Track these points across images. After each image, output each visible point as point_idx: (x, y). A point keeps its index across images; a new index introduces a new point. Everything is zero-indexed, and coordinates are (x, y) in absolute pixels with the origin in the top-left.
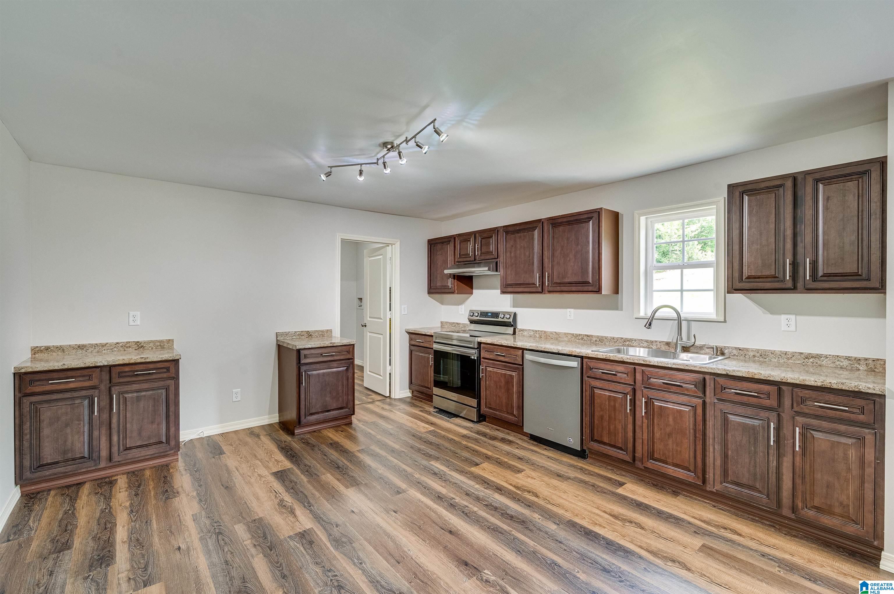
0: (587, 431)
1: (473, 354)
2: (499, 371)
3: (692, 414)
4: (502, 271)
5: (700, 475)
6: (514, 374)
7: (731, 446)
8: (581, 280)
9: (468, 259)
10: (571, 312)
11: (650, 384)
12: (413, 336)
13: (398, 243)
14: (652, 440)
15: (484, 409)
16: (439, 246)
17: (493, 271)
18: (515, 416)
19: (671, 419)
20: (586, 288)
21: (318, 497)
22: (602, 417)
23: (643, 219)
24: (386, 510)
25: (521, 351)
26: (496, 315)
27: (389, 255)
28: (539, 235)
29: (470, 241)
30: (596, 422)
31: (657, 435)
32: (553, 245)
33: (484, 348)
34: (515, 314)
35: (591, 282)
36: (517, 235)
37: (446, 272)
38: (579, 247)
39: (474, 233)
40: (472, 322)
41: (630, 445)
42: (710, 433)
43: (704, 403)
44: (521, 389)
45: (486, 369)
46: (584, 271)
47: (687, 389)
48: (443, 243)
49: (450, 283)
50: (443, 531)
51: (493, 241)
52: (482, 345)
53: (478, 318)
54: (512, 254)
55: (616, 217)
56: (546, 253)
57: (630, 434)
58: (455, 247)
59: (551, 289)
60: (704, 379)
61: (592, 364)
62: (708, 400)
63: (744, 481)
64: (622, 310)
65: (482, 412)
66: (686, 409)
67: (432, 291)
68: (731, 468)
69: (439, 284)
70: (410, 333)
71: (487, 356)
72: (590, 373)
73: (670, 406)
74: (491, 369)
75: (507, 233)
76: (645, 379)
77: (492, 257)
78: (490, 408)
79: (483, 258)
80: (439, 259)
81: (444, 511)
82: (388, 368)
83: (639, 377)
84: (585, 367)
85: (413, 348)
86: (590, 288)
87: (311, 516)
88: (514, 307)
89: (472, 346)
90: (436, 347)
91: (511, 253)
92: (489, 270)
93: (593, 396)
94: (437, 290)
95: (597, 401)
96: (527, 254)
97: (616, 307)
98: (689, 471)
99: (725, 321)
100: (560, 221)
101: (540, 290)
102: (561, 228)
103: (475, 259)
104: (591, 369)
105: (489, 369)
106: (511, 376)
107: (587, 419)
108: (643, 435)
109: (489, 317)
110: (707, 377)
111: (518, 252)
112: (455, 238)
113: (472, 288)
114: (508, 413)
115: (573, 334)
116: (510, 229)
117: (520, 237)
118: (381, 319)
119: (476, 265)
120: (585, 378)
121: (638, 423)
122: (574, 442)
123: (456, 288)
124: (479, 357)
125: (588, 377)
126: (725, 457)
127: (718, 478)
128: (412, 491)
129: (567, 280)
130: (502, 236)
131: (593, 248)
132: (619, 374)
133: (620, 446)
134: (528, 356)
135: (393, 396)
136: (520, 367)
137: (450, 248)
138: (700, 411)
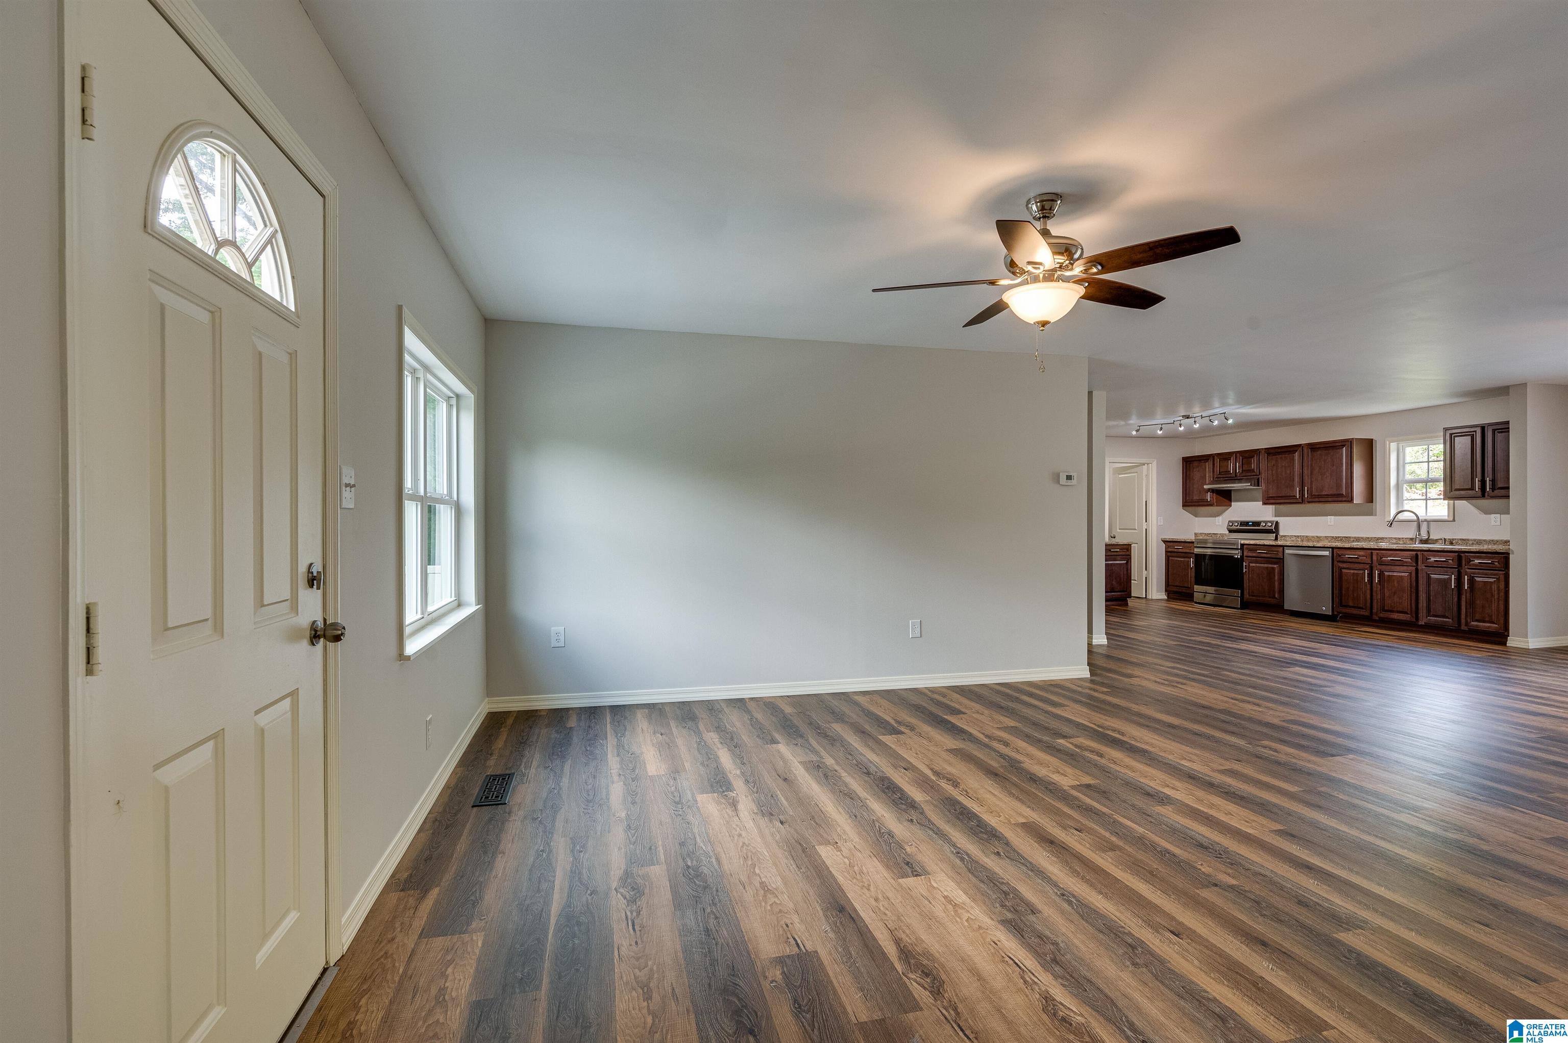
0: (1336, 600)
1: (1237, 554)
2: (1262, 565)
3: (1409, 577)
4: (1263, 486)
5: (1414, 615)
6: (1275, 566)
7: (1432, 594)
8: (1336, 493)
9: (1230, 476)
10: (1331, 519)
11: (1382, 561)
12: (1169, 544)
13: (1155, 463)
14: (1383, 599)
15: (1246, 596)
16: (1196, 464)
17: (1255, 486)
18: (1276, 598)
19: (1395, 583)
20: (1340, 499)
22: (1348, 588)
23: (1393, 446)
25: (1281, 548)
26: (1257, 524)
27: (1145, 473)
28: (1299, 456)
29: (1230, 460)
30: (1343, 592)
31: (1387, 595)
32: (1311, 465)
33: (1247, 549)
34: (1277, 523)
35: (1344, 494)
36: (1279, 457)
37: (1206, 487)
38: (1335, 467)
39: (1236, 453)
40: (1230, 531)
41: (1368, 605)
42: (1421, 589)
43: (1417, 570)
44: (1282, 577)
45: (1249, 565)
46: (1339, 486)
47: (1406, 562)
48: (1200, 461)
49: (1209, 496)
51: (1254, 461)
52: (1245, 546)
53: (1238, 527)
54: (1274, 472)
55: (1369, 445)
56: (1305, 472)
57: (1369, 596)
58: (1214, 464)
59: (1310, 500)
60: (1417, 555)
61: (1340, 552)
62: (1419, 568)
63: (1440, 613)
64: (1376, 515)
65: (1245, 600)
66: (1406, 574)
67: (1187, 504)
68: (1432, 607)
69: (1196, 498)
70: (1165, 542)
71: (1250, 554)
72: (1339, 559)
73: (1395, 574)
74: (1254, 565)
75: (1269, 454)
76: (1379, 558)
77: (1255, 474)
78: (1253, 596)
79: (1244, 474)
80: (1196, 475)
82: (1145, 572)
83: (1375, 558)
84: (1335, 555)
85: (1169, 554)
86: (1344, 499)
88: (1275, 516)
89: (1235, 547)
90: (1197, 551)
91: (1272, 471)
92: (1251, 485)
93: (1341, 574)
94: (1194, 504)
95: (1344, 578)
96: (1288, 472)
97: (1371, 513)
98: (1408, 614)
99: (1454, 520)
100: (1318, 446)
101: (1300, 501)
102: (1319, 452)
103: (1236, 476)
104: (1340, 556)
105: (1251, 565)
106: (1273, 569)
107: (1336, 592)
108: (1377, 596)
109: (1250, 526)
110: (1419, 553)
111: (1279, 470)
112: (1213, 457)
113: (1230, 501)
114: (1270, 597)
115: (1333, 537)
116: (1272, 451)
117: (1281, 458)
118: (1135, 529)
119: (1236, 481)
120: (1335, 562)
121: (1374, 589)
122: (1326, 609)
123: (1215, 501)
124: (1242, 557)
125: (1338, 562)
126: (1429, 601)
127: (1425, 614)
129: (1324, 493)
130: (1263, 457)
131: (1346, 469)
132: (1360, 558)
133: (1361, 606)
134: (1287, 551)
135: (1149, 597)
136: (1281, 561)
137: (1208, 466)
138: (1414, 574)
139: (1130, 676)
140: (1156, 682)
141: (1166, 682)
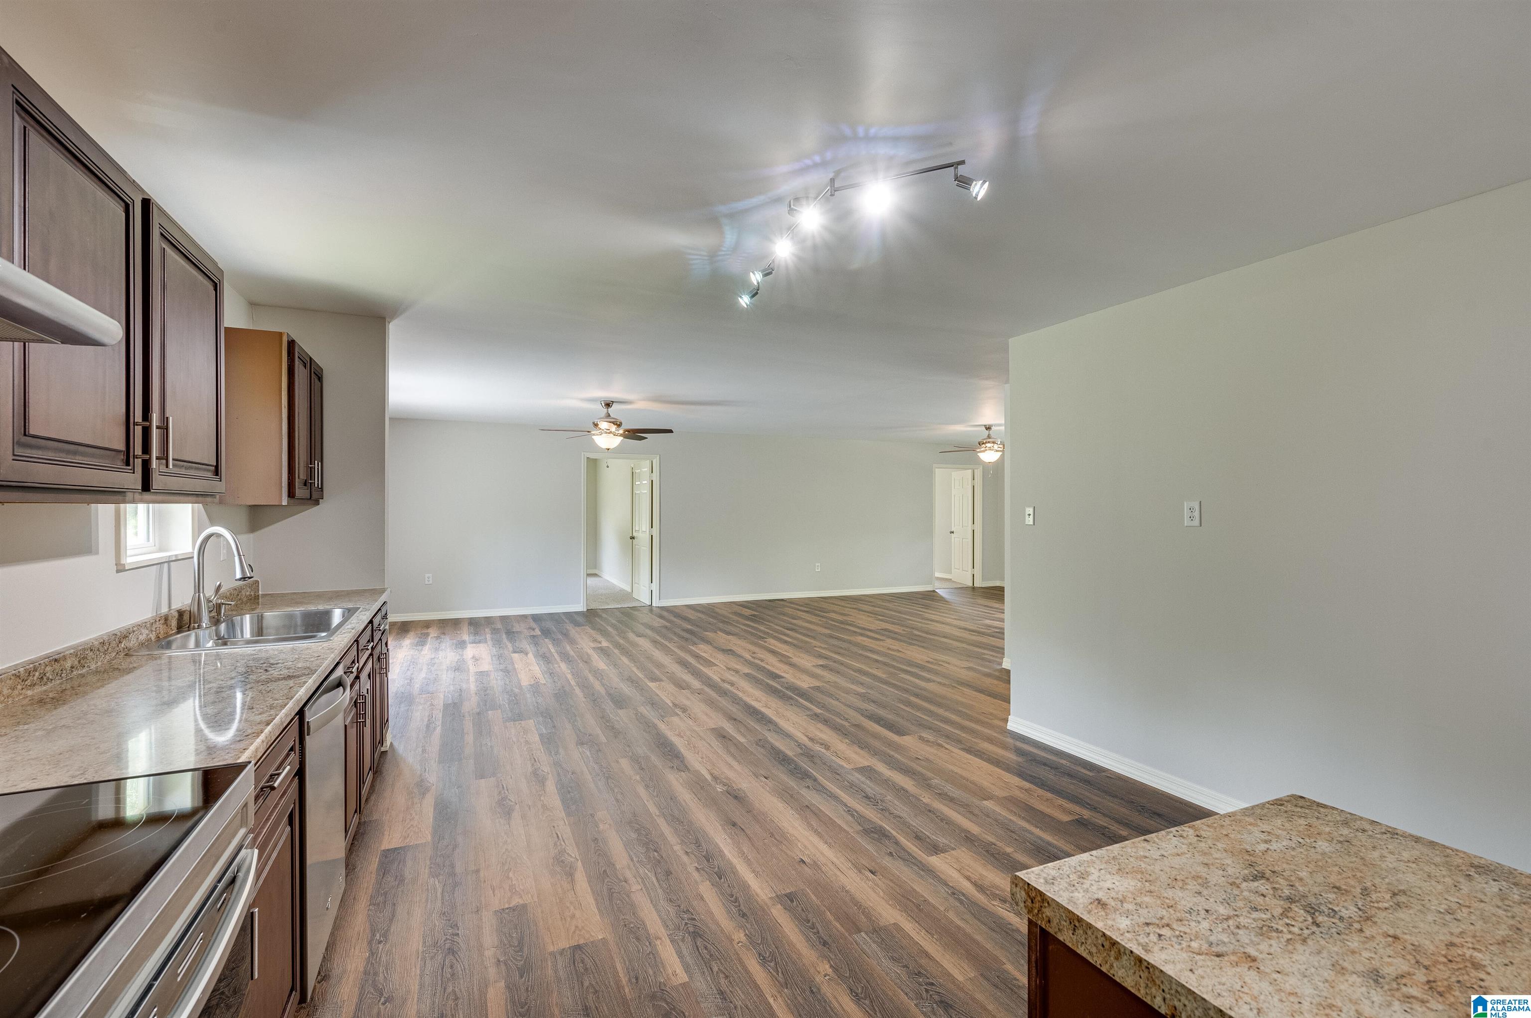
21: (950, 912)
24: (818, 866)
50: (743, 827)
81: (726, 852)
87: (942, 876)
128: (764, 897)
139: (969, 669)
140: (949, 663)
141: (940, 663)
